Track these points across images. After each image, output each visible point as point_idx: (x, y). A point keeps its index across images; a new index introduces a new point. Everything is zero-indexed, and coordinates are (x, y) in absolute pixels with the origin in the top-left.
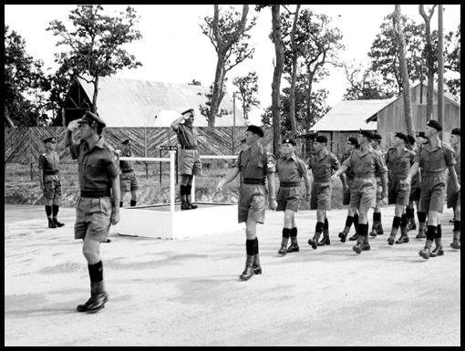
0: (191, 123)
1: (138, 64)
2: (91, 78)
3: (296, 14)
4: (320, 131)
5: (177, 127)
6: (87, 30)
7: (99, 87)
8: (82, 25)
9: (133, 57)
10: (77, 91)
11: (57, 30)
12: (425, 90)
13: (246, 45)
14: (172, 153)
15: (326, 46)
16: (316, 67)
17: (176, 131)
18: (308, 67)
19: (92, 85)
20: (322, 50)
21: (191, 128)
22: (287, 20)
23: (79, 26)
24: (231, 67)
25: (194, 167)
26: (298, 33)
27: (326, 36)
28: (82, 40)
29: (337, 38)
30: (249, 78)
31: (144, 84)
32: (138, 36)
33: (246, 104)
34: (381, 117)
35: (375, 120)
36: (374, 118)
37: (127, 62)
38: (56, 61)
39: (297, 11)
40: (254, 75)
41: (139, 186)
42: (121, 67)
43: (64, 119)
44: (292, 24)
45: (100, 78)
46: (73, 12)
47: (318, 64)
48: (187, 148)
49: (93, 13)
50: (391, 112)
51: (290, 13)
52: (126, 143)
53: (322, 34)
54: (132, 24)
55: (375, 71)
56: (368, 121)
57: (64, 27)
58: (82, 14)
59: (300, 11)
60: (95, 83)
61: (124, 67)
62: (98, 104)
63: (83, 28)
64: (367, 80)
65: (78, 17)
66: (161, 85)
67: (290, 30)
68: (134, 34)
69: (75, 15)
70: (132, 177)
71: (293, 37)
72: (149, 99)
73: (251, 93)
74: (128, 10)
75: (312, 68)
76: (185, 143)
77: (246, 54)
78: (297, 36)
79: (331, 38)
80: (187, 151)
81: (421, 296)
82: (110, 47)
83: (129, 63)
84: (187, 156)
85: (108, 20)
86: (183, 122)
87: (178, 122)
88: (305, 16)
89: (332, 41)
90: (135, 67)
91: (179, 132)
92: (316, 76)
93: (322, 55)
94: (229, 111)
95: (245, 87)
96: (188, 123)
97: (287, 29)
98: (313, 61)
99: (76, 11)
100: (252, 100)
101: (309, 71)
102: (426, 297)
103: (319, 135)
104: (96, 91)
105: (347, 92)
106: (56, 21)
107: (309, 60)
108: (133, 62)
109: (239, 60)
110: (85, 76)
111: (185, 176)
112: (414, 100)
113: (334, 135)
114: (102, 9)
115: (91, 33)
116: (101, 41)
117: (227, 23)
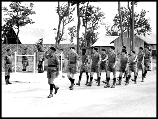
0: (42, 43)
1: (33, 22)
2: (16, 27)
3: (87, 7)
4: (95, 46)
5: (37, 44)
6: (16, 10)
7: (19, 30)
8: (13, 9)
9: (31, 20)
10: (12, 31)
11: (4, 10)
12: (130, 33)
13: (71, 17)
14: (35, 54)
15: (99, 18)
16: (95, 25)
17: (37, 46)
18: (93, 25)
19: (17, 29)
20: (97, 19)
21: (42, 45)
22: (84, 9)
23: (12, 9)
24: (66, 24)
25: (43, 58)
26: (88, 13)
27: (99, 14)
28: (13, 13)
29: (103, 15)
30: (73, 28)
31: (36, 29)
32: (34, 13)
33: (72, 37)
34: (115, 42)
35: (113, 43)
36: (113, 42)
37: (29, 22)
38: (4, 21)
39: (87, 6)
40: (75, 27)
41: (29, 64)
42: (27, 23)
43: (7, 41)
44: (86, 10)
45: (20, 27)
46: (10, 4)
47: (96, 24)
48: (41, 52)
49: (18, 4)
50: (118, 40)
51: (85, 7)
52: (26, 49)
53: (97, 14)
54: (32, 9)
55: (115, 26)
56: (111, 43)
57: (7, 9)
58: (14, 5)
59: (88, 6)
60: (18, 29)
61: (28, 23)
62: (19, 36)
63: (14, 9)
64: (112, 29)
65: (12, 6)
66: (42, 30)
67: (85, 12)
68: (33, 12)
69: (11, 5)
70: (27, 61)
71: (86, 15)
72: (37, 34)
73: (74, 33)
74: (31, 4)
75: (94, 25)
76: (40, 50)
77: (71, 20)
78: (87, 14)
79: (100, 15)
80: (41, 53)
81: (111, 103)
82: (24, 16)
83: (30, 22)
84: (40, 55)
85: (23, 7)
86: (39, 43)
87: (37, 43)
88: (90, 7)
89: (101, 16)
90: (32, 23)
91: (38, 46)
92: (95, 28)
93: (97, 20)
94: (65, 39)
95: (72, 31)
96: (41, 43)
97: (84, 12)
98: (94, 23)
99: (12, 4)
100: (74, 35)
101: (93, 26)
102: (113, 103)
103: (95, 47)
104: (18, 31)
105: (107, 33)
106: (4, 7)
107: (93, 22)
108: (31, 21)
109: (69, 22)
110: (14, 26)
111: (40, 61)
112: (126, 36)
113: (100, 48)
114: (21, 3)
115: (17, 11)
116: (21, 14)
117: (65, 9)
